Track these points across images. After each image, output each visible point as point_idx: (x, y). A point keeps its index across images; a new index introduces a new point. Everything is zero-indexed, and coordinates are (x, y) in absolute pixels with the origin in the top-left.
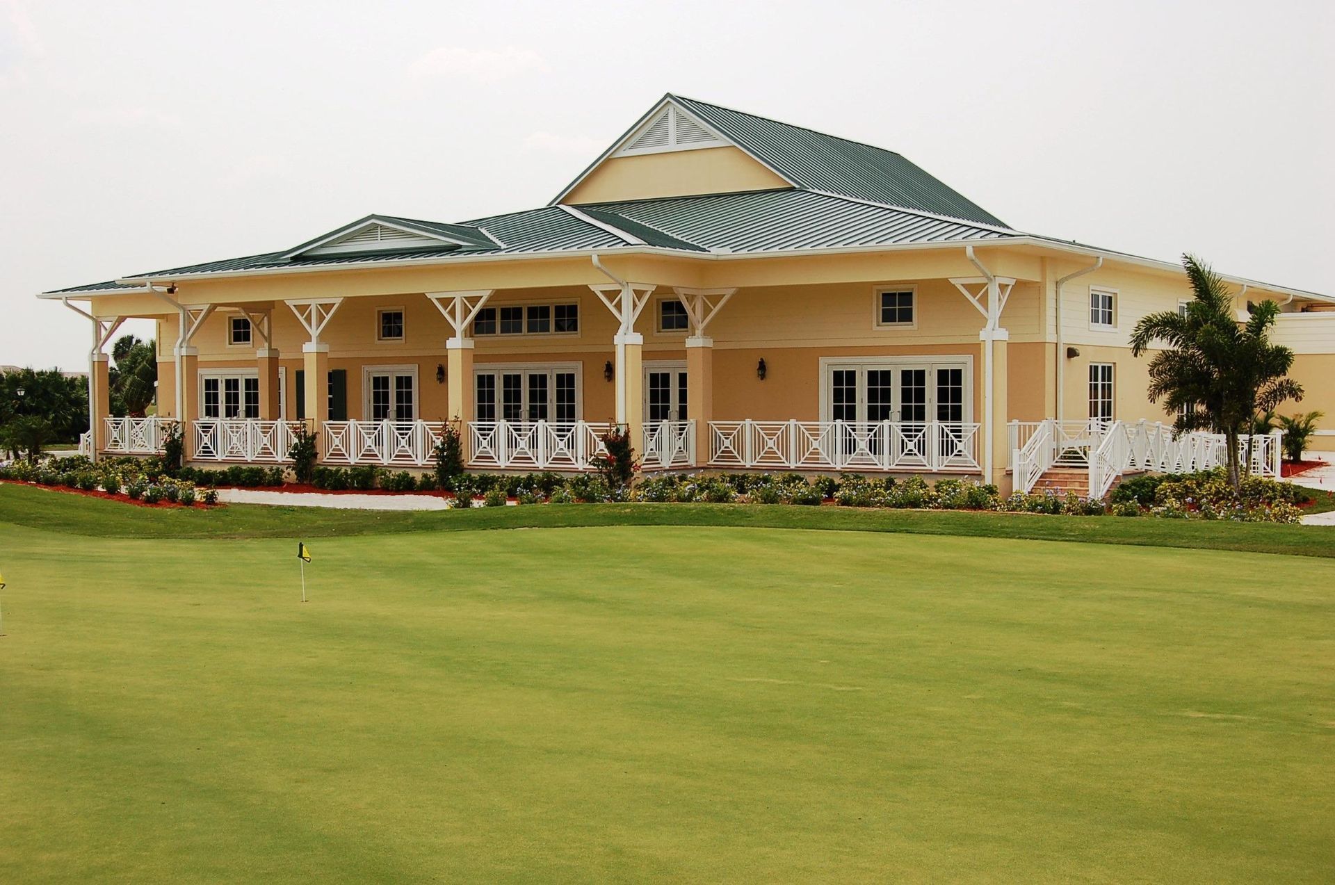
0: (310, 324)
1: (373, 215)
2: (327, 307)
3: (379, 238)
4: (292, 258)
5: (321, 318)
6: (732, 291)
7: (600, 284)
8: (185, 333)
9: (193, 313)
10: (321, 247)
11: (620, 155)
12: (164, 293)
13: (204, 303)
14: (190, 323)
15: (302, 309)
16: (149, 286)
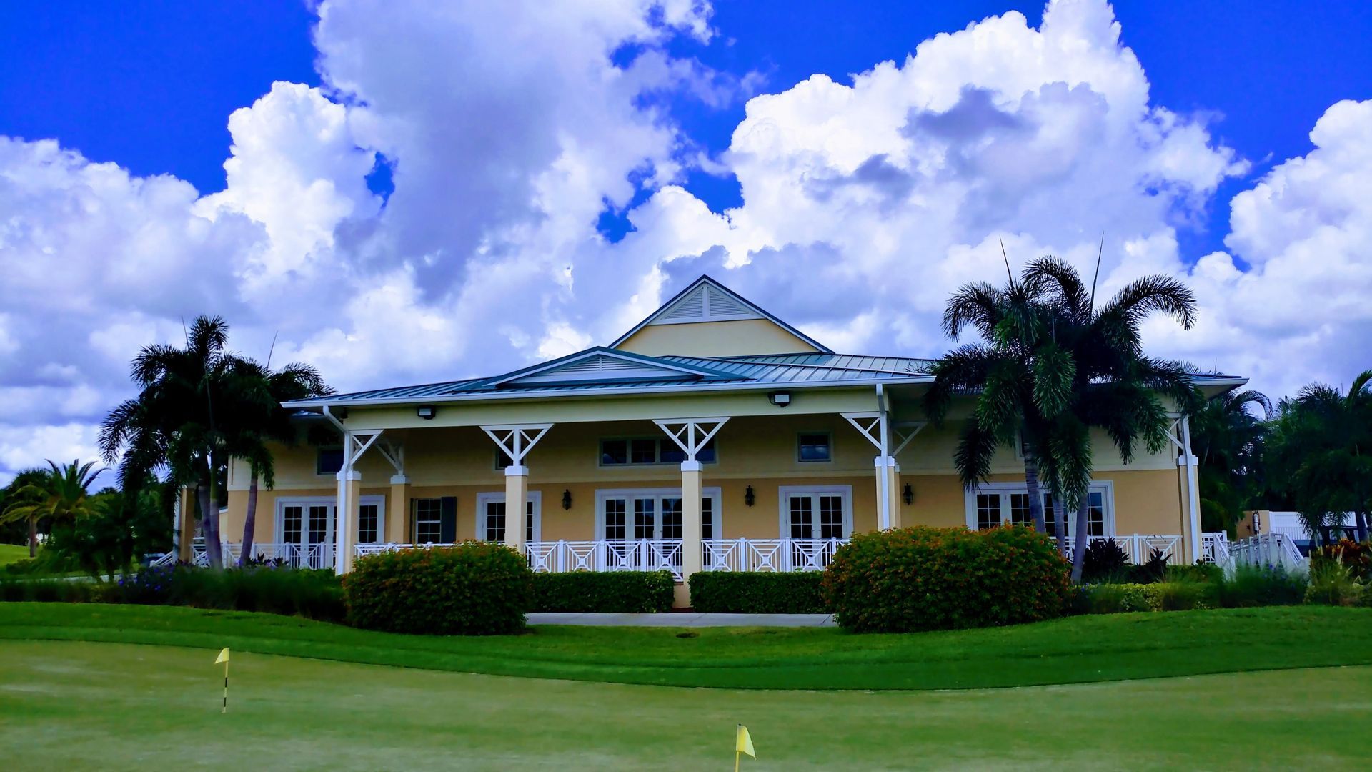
0: (511, 449)
1: (598, 347)
2: (533, 433)
3: (601, 369)
4: (497, 385)
5: (524, 444)
6: (924, 424)
7: (851, 411)
8: (350, 458)
9: (359, 437)
10: (531, 375)
11: (657, 322)
12: (333, 419)
13: (374, 428)
14: (355, 448)
15: (501, 434)
16: (326, 410)
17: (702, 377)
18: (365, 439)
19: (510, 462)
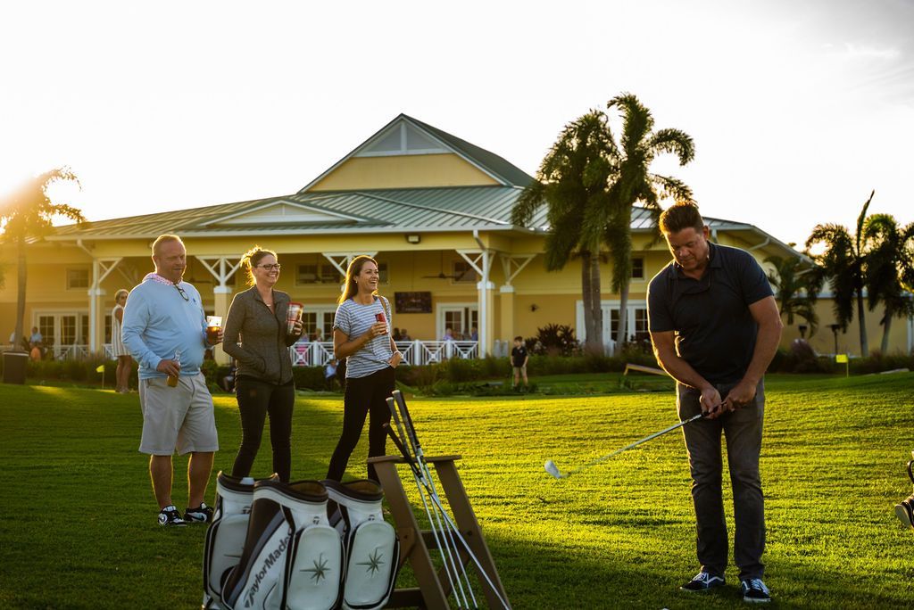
0: (219, 273)
1: (281, 196)
2: (234, 262)
3: (283, 214)
4: (207, 226)
5: (228, 269)
6: (533, 256)
7: (463, 249)
8: (97, 278)
9: (105, 263)
10: (232, 218)
11: (361, 155)
12: (84, 248)
13: (116, 256)
14: (102, 271)
15: (211, 262)
16: (79, 243)
17: (356, 222)
18: (109, 264)
19: (218, 283)
